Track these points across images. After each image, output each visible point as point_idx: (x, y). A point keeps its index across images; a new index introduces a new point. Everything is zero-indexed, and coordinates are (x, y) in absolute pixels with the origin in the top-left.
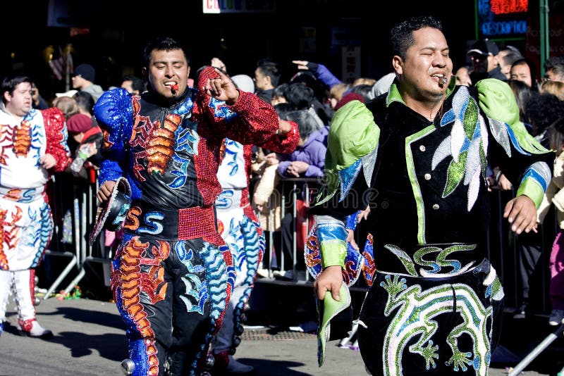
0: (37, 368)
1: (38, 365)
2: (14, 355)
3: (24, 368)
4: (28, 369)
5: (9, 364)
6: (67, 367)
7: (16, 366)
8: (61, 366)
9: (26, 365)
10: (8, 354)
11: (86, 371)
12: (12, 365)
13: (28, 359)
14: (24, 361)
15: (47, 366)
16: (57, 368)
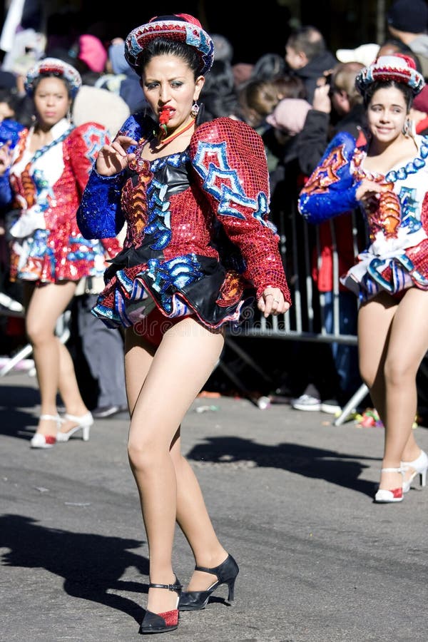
0: (318, 551)
1: (320, 546)
2: (276, 527)
3: (293, 551)
4: (301, 553)
5: (266, 543)
6: (374, 552)
7: (281, 548)
8: (361, 549)
9: (299, 547)
10: (267, 526)
11: (408, 560)
12: (274, 545)
13: (302, 536)
14: (296, 539)
15: (337, 549)
16: (354, 553)
